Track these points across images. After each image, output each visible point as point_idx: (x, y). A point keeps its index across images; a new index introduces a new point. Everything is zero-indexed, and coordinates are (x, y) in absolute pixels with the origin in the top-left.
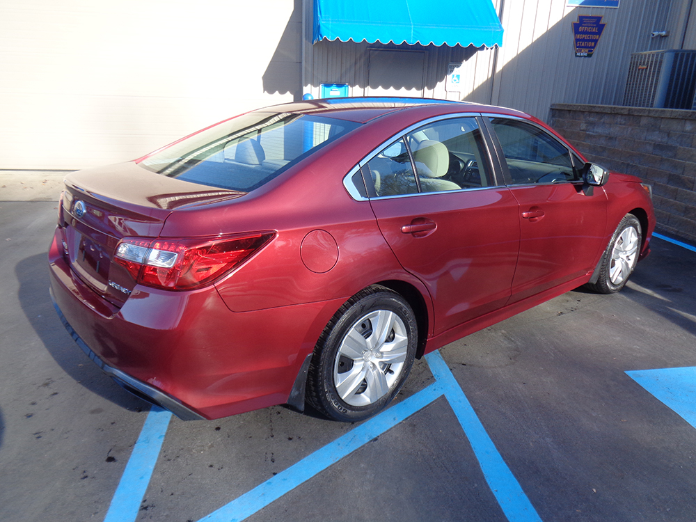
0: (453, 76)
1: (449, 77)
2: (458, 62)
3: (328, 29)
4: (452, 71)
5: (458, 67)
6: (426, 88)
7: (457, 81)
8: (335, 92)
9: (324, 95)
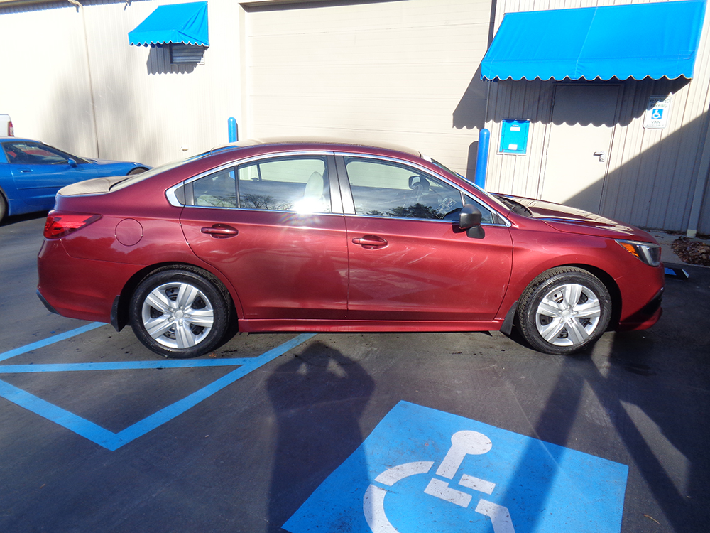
0: (654, 111)
1: (648, 113)
2: (662, 95)
3: (488, 69)
4: (653, 105)
5: (661, 100)
6: (618, 125)
7: (659, 116)
8: (516, 128)
9: (504, 131)
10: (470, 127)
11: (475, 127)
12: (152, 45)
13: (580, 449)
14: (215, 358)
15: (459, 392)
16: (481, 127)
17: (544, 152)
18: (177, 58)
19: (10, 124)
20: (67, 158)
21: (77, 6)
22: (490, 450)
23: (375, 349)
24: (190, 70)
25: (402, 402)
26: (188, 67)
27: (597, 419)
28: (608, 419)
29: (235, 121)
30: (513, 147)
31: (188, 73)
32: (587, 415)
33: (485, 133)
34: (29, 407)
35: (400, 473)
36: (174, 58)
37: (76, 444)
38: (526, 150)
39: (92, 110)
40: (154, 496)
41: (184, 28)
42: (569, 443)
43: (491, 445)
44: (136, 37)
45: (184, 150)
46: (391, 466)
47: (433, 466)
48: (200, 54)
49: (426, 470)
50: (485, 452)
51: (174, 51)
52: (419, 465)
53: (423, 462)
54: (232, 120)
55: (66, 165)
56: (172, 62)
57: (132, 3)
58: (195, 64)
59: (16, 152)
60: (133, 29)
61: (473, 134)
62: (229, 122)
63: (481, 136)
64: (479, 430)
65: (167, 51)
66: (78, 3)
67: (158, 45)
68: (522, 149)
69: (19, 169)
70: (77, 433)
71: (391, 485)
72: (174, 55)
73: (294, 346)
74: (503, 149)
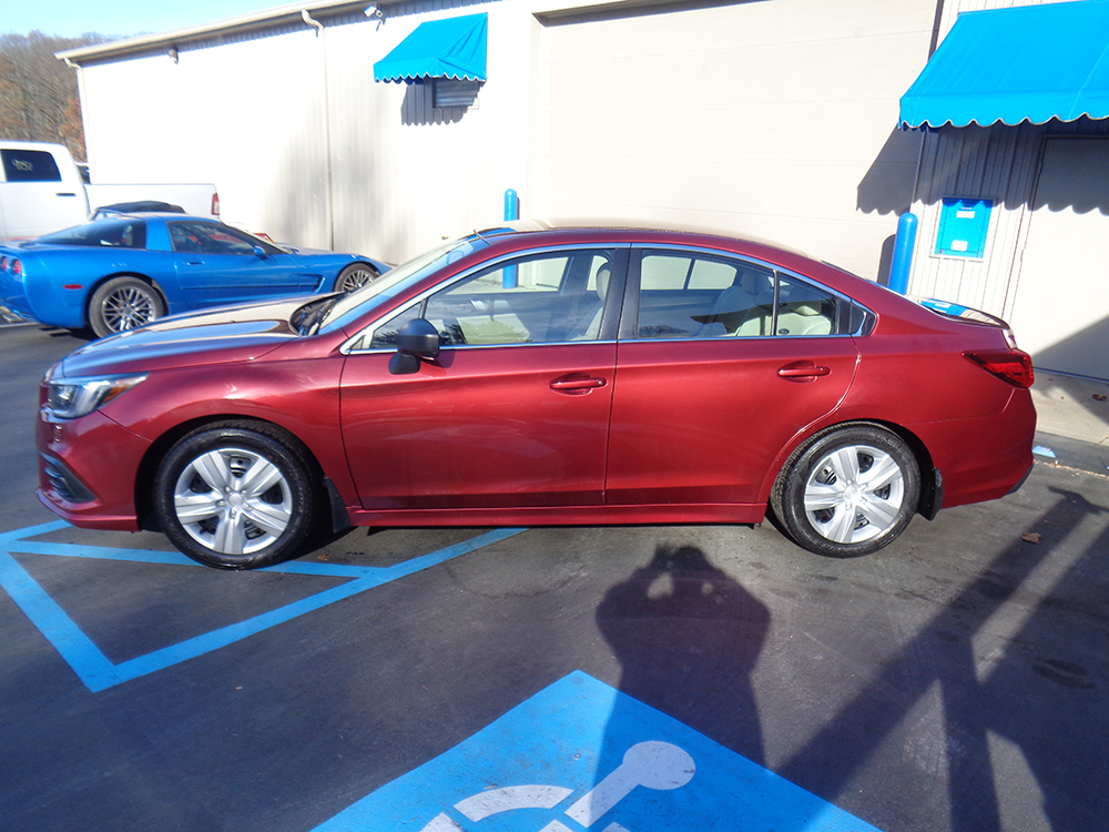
3: (912, 108)
8: (966, 214)
9: (944, 217)
10: (883, 211)
11: (893, 212)
12: (409, 81)
13: (858, 813)
14: (326, 562)
15: (686, 669)
16: (904, 210)
17: (1017, 256)
18: (442, 100)
19: (215, 198)
20: (253, 245)
21: (317, 28)
22: (685, 786)
23: (584, 574)
24: (457, 118)
25: (577, 673)
26: (457, 112)
27: (923, 757)
28: (943, 762)
29: (514, 194)
30: (960, 245)
31: (455, 121)
32: (907, 747)
33: (909, 220)
34: (28, 610)
35: (504, 800)
36: (438, 101)
37: (54, 672)
38: (982, 251)
39: (327, 178)
40: (107, 774)
41: (449, 54)
42: (843, 797)
43: (693, 774)
44: (384, 72)
45: (443, 239)
46: (496, 786)
47: (569, 797)
48: (473, 93)
49: (550, 804)
50: (675, 786)
51: (438, 90)
52: (544, 792)
53: (554, 788)
54: (510, 193)
55: (250, 257)
56: (434, 106)
57: (388, 20)
58: (464, 108)
59: (197, 236)
60: (381, 58)
61: (887, 223)
62: (506, 196)
63: (901, 225)
64: (684, 745)
65: (429, 89)
66: (317, 23)
67: (418, 80)
68: (976, 249)
69: (186, 260)
70: (65, 657)
71: (475, 820)
72: (438, 95)
73: (456, 555)
74: (942, 247)
